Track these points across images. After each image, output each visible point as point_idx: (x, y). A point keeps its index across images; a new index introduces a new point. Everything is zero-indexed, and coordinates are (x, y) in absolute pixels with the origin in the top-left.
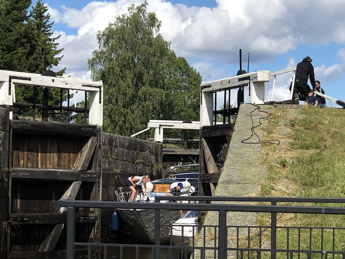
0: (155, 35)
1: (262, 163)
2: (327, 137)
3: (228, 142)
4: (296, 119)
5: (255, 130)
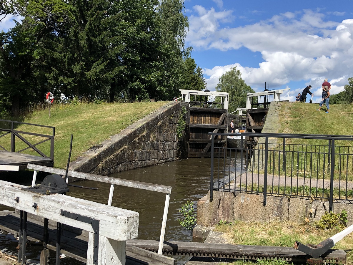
0: (239, 78)
1: (279, 122)
2: (303, 113)
3: (266, 115)
4: (292, 107)
5: (276, 110)
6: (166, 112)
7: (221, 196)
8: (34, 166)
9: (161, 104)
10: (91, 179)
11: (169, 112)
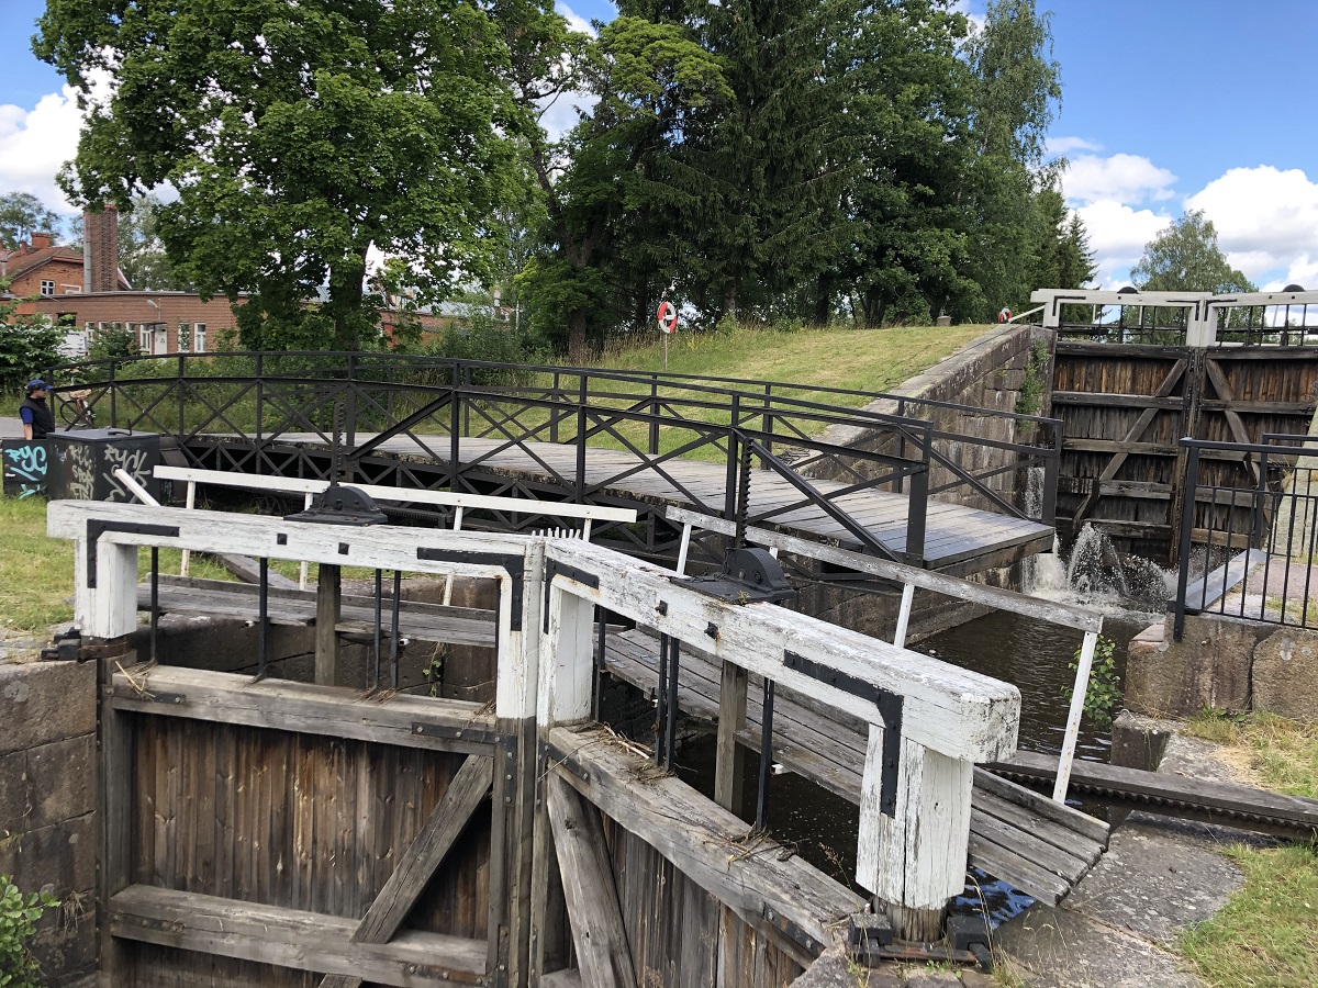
6: (987, 356)
7: (1211, 634)
8: (685, 513)
9: (972, 333)
10: (844, 564)
11: (998, 356)
